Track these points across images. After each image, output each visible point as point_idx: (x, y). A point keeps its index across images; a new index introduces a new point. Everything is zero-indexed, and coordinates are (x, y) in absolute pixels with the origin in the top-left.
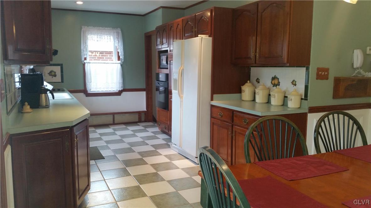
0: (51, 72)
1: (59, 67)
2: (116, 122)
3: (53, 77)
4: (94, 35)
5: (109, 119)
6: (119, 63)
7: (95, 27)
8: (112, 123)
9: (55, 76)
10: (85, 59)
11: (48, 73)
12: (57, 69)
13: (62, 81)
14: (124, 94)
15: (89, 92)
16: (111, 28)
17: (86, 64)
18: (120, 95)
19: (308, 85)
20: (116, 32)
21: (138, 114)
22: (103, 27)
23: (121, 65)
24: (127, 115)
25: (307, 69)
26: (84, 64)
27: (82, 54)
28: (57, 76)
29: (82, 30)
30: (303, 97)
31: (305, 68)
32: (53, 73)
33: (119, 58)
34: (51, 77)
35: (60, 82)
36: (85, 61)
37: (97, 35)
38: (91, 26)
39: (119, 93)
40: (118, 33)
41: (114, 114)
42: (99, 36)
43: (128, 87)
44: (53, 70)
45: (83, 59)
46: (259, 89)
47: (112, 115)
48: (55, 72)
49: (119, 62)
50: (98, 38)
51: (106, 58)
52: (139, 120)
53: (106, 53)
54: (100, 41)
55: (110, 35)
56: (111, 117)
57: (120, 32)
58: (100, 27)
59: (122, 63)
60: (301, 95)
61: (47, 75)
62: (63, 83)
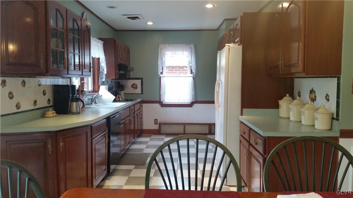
0: (133, 85)
1: (140, 81)
2: (186, 132)
3: (135, 89)
4: (169, 51)
5: (180, 129)
6: (191, 77)
7: (171, 44)
8: (183, 132)
9: (136, 88)
10: (162, 73)
11: (131, 85)
12: (138, 82)
13: (142, 93)
14: (195, 105)
15: (164, 103)
16: (185, 45)
17: (162, 78)
18: (192, 107)
19: (339, 101)
20: (189, 47)
21: (208, 126)
22: (177, 44)
23: (193, 78)
24: (197, 126)
25: (339, 80)
26: (160, 78)
27: (159, 69)
28: (138, 88)
29: (160, 47)
30: (335, 117)
31: (337, 78)
32: (135, 86)
33: (192, 72)
34: (133, 89)
35: (140, 94)
36: (161, 75)
37: (172, 51)
38: (167, 43)
39: (190, 105)
40: (191, 48)
41: (184, 124)
42: (173, 53)
43: (199, 99)
44: (135, 83)
45: (159, 73)
46: (294, 105)
47: (183, 126)
48: (136, 85)
49: (192, 75)
50: (172, 54)
51: (179, 72)
52: (209, 132)
53: (179, 68)
54: (174, 56)
55: (184, 50)
56: (182, 127)
57: (193, 47)
58: (175, 44)
59: (194, 77)
60: (333, 114)
61: (130, 87)
62: (142, 95)
